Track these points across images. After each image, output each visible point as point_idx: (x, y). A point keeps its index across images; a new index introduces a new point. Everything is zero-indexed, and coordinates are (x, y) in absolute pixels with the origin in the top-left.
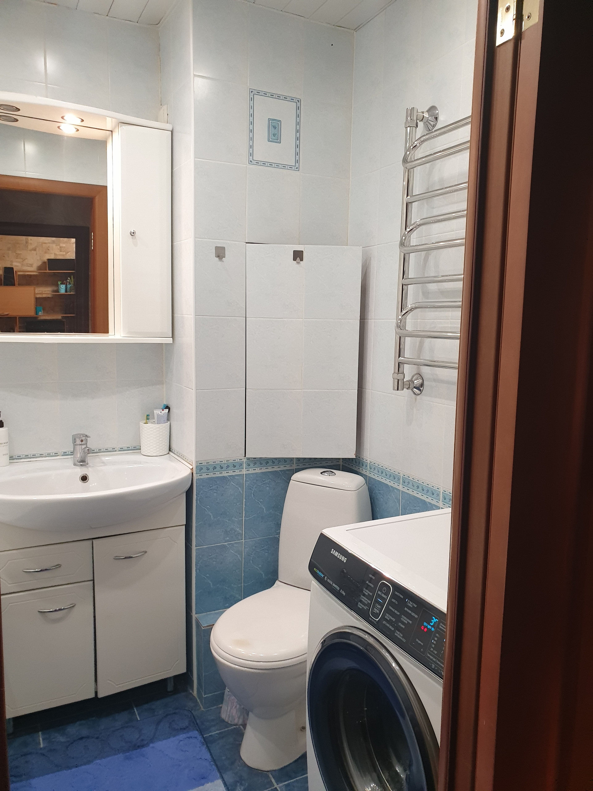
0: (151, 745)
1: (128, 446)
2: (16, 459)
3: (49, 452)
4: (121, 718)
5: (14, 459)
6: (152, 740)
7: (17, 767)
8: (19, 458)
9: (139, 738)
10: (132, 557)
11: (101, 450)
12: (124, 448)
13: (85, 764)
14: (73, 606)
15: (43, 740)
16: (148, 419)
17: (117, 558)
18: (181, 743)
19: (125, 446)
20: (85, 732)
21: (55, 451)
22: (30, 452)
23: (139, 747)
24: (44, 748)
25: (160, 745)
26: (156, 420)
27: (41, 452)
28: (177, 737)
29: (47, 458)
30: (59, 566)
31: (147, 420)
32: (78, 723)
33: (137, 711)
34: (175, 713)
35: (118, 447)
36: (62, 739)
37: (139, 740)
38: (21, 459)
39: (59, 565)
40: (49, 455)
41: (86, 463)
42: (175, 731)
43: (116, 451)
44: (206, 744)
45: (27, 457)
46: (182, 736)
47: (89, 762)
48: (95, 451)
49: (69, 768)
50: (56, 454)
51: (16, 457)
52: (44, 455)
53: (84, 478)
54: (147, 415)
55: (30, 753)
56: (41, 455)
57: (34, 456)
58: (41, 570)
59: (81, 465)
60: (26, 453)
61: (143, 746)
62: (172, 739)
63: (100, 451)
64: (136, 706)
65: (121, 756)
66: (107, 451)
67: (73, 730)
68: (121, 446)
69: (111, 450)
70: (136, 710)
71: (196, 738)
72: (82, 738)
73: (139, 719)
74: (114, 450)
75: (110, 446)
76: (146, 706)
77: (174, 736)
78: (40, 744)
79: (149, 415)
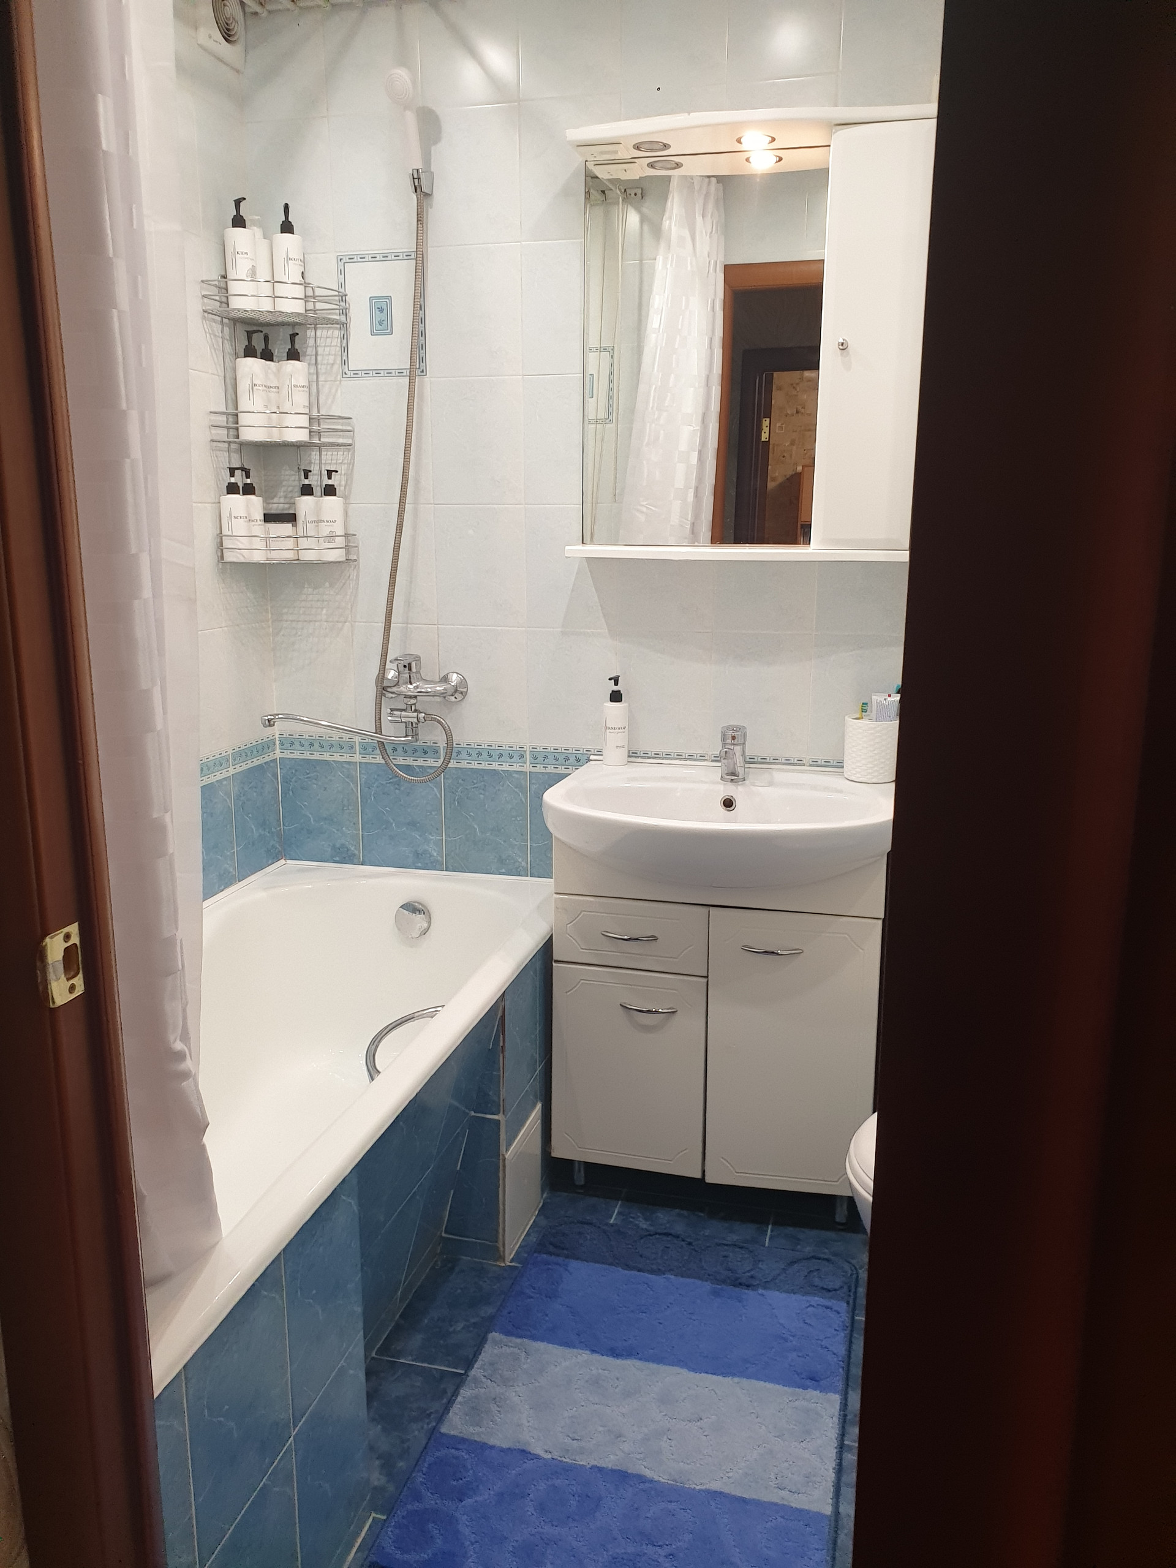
0: (760, 1291)
1: (826, 758)
2: (642, 757)
3: (691, 752)
4: (742, 1232)
5: (638, 757)
6: (766, 1285)
7: (564, 1234)
8: (646, 756)
9: (749, 1271)
10: (778, 954)
11: (777, 759)
12: (819, 761)
13: (652, 1272)
14: (673, 1012)
15: (619, 1213)
16: (864, 711)
17: (747, 949)
18: (810, 1309)
19: (821, 757)
20: (679, 1228)
21: (701, 752)
22: (663, 749)
23: (741, 1284)
24: (612, 1225)
25: (775, 1297)
26: (873, 715)
27: (680, 751)
28: (809, 1298)
29: (688, 762)
30: (654, 939)
31: (863, 713)
32: (677, 1211)
33: (772, 1231)
34: (828, 1260)
35: (808, 758)
36: (644, 1225)
37: (749, 1274)
38: (649, 758)
39: (655, 937)
40: (691, 757)
41: (740, 777)
42: (809, 1288)
43: (804, 765)
44: (852, 1331)
45: (657, 756)
46: (816, 1300)
47: (658, 1272)
48: (768, 761)
49: (628, 1267)
50: (702, 758)
51: (642, 755)
52: (684, 757)
53: (728, 803)
54: (863, 704)
55: (590, 1224)
56: (679, 757)
57: (668, 756)
58: (629, 939)
59: (732, 780)
60: (657, 750)
61: (748, 1286)
62: (798, 1297)
63: (775, 761)
64: (774, 1224)
65: (707, 1286)
66: (788, 762)
67: (665, 1218)
68: (815, 758)
69: (796, 762)
70: (769, 1231)
71: (838, 1313)
72: (667, 1234)
73: (767, 1245)
74: (800, 763)
75: (794, 755)
76: (790, 1230)
77: (806, 1294)
78: (611, 1218)
79: (867, 704)
